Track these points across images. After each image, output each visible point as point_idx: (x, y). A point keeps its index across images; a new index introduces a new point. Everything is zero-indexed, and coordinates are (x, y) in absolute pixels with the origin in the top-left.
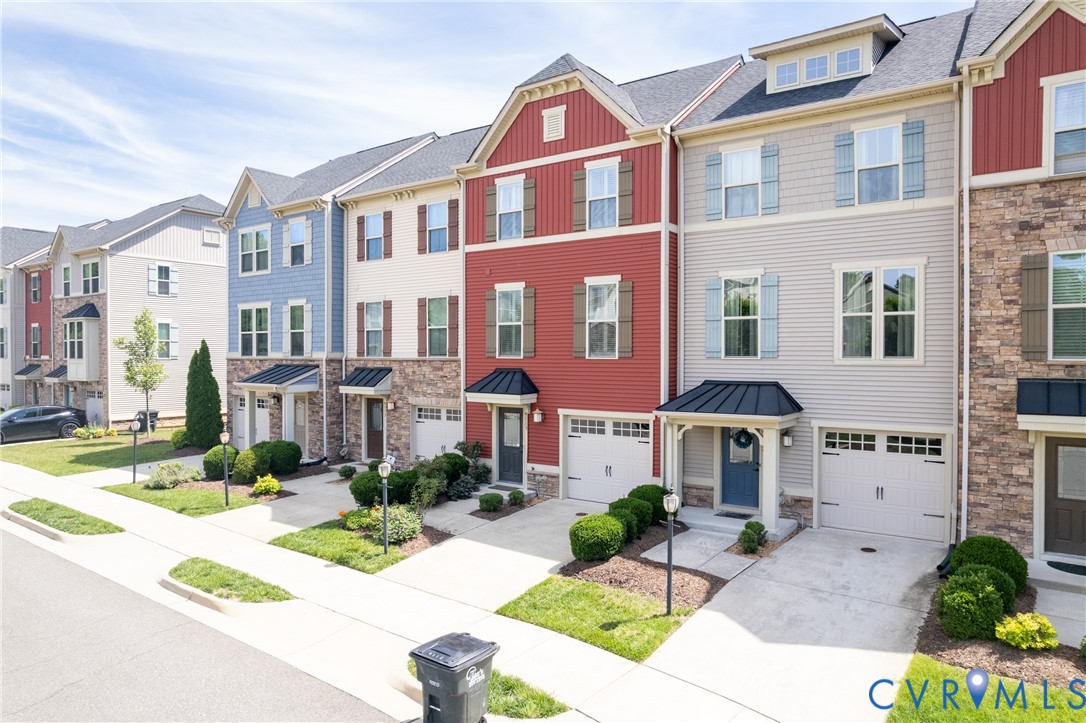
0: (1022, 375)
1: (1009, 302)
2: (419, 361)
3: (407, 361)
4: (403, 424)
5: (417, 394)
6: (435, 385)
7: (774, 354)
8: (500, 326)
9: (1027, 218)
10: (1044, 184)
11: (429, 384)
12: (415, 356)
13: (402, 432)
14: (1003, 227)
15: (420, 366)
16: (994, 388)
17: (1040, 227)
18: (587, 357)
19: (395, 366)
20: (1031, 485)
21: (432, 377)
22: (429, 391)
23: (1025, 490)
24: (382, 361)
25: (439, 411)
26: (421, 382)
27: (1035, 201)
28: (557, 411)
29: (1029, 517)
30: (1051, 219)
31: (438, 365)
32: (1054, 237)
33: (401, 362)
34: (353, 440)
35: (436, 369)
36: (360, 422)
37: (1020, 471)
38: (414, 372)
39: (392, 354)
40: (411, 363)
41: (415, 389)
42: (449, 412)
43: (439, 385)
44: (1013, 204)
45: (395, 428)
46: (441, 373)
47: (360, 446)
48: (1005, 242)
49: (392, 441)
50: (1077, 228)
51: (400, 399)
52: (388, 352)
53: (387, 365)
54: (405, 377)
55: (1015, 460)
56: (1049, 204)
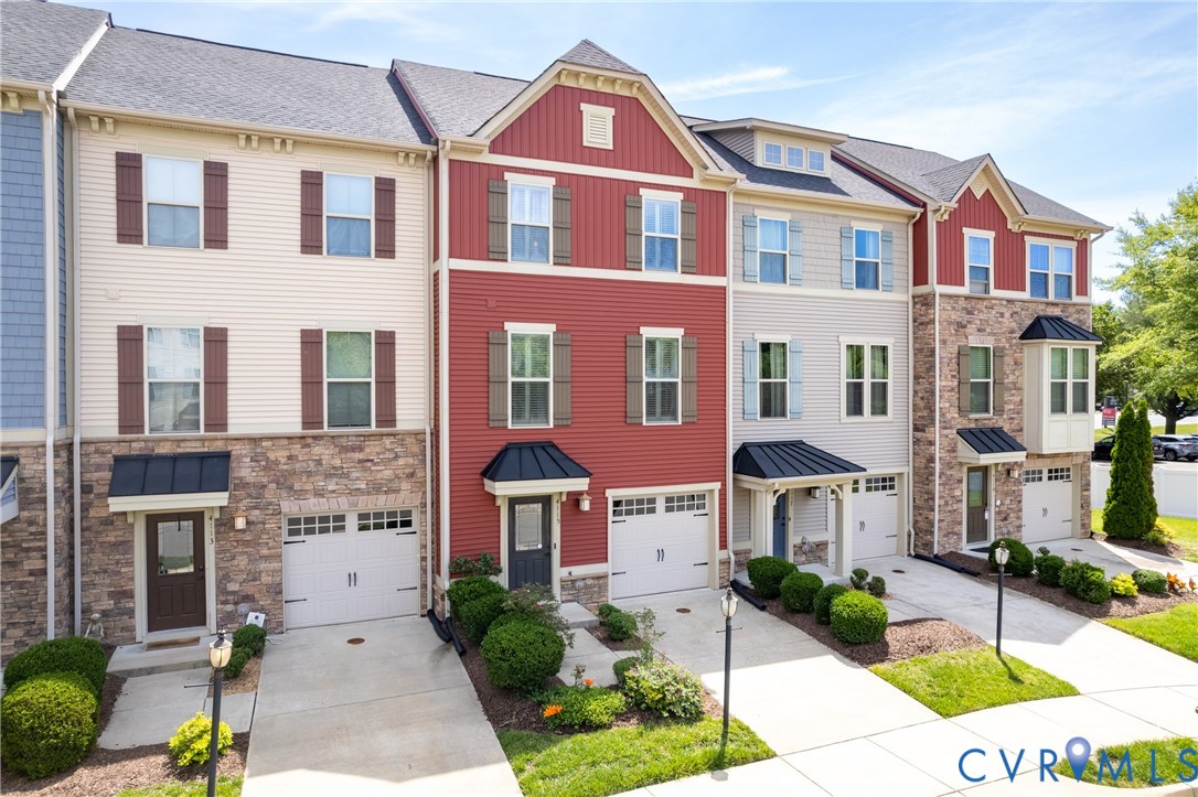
0: (959, 427)
1: (953, 376)
2: (303, 438)
3: (271, 438)
4: (265, 552)
5: (300, 494)
6: (347, 476)
7: (798, 415)
8: (513, 383)
9: (960, 320)
10: (967, 298)
11: (328, 476)
12: (295, 427)
13: (263, 566)
14: (950, 323)
15: (308, 446)
16: (947, 436)
17: (965, 327)
18: (644, 424)
19: (236, 449)
20: (961, 501)
21: (337, 462)
22: (331, 488)
23: (959, 505)
24: (202, 440)
25: (341, 518)
26: (309, 474)
27: (964, 309)
28: (604, 493)
29: (960, 523)
30: (969, 322)
31: (353, 442)
32: (971, 334)
33: (255, 440)
34: (108, 604)
35: (345, 449)
36: (130, 564)
37: (957, 493)
38: (290, 458)
39: (229, 427)
40: (286, 442)
41: (297, 486)
42: (362, 517)
43: (354, 475)
44: (954, 308)
45: (242, 561)
46: (358, 456)
47: (131, 613)
48: (951, 335)
49: (233, 587)
50: (979, 330)
51: (256, 508)
52: (217, 420)
53: (218, 446)
54: (270, 466)
55: (956, 486)
56: (969, 313)
